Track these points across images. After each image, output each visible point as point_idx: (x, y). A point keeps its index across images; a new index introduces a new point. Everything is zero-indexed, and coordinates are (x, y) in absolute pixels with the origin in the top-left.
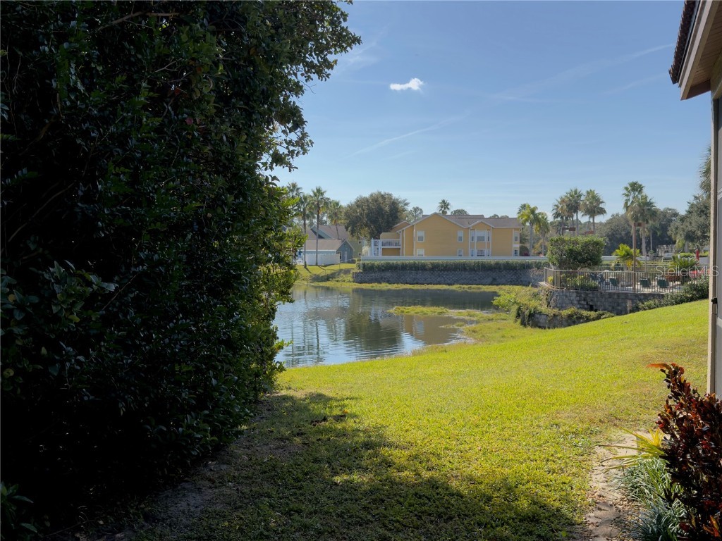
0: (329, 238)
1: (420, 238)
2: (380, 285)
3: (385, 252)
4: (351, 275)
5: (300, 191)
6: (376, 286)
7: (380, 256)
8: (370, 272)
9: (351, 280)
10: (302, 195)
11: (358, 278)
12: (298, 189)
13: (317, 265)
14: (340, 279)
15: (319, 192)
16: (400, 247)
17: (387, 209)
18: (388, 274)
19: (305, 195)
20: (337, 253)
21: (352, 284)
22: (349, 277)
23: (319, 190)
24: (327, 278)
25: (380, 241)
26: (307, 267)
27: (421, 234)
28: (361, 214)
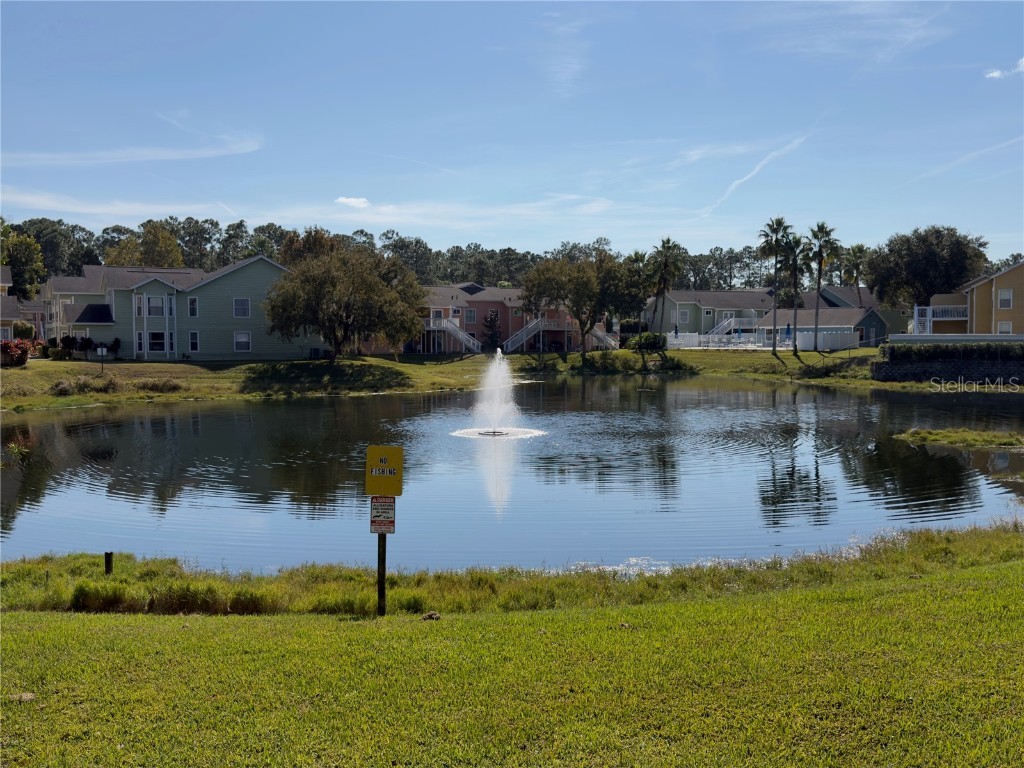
0: (847, 305)
1: (1005, 303)
2: (920, 385)
3: (938, 327)
4: (868, 367)
5: (789, 231)
6: (911, 386)
7: (928, 334)
8: (903, 363)
9: (869, 374)
10: (791, 238)
11: (880, 372)
12: (786, 228)
13: (816, 349)
14: (850, 373)
15: (822, 231)
16: (968, 319)
17: (945, 253)
18: (937, 366)
19: (798, 236)
20: (856, 329)
21: (870, 381)
22: (866, 371)
23: (821, 228)
24: (826, 372)
25: (929, 310)
26: (799, 354)
27: (1007, 294)
28: (897, 264)
